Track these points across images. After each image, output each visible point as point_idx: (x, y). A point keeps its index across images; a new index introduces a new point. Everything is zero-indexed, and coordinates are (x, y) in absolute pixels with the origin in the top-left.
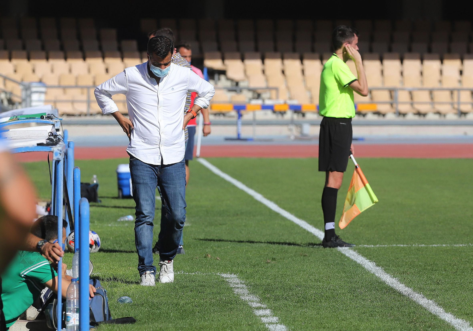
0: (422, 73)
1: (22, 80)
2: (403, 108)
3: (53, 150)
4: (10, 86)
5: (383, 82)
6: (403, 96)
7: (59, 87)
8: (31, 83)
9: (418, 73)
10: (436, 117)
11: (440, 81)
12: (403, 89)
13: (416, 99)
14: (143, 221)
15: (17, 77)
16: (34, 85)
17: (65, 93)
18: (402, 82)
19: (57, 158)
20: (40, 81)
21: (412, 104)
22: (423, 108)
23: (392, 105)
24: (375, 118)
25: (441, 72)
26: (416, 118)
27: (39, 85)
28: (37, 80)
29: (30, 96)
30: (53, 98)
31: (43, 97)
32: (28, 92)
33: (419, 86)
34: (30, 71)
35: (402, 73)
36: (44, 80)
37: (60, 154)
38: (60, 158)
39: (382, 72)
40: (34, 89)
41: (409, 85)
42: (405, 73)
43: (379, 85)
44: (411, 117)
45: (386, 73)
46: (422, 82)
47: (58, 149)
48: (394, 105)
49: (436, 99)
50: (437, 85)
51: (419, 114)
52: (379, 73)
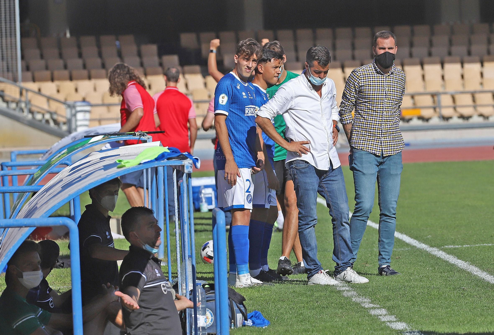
0: (462, 77)
1: (66, 100)
2: (446, 112)
3: (184, 164)
4: (54, 106)
5: (425, 87)
6: (446, 100)
7: (103, 105)
8: (75, 102)
9: (459, 77)
10: (480, 120)
11: (481, 84)
12: (445, 93)
13: (458, 103)
14: (311, 224)
15: (61, 97)
16: (79, 104)
17: (109, 111)
18: (444, 86)
19: (189, 171)
20: (84, 100)
21: (455, 108)
22: (466, 111)
23: (435, 109)
24: (420, 123)
25: (482, 75)
26: (461, 121)
27: (83, 104)
28: (81, 99)
29: (75, 115)
30: (98, 117)
31: (88, 116)
32: (73, 111)
33: (461, 89)
34: (73, 91)
35: (443, 77)
36: (88, 99)
37: (191, 167)
38: (191, 171)
39: (423, 77)
40: (79, 109)
41: (451, 89)
42: (446, 77)
43: (421, 90)
44: (456, 121)
45: (427, 78)
46: (463, 85)
47: (189, 163)
48: (438, 110)
49: (478, 102)
50: (478, 88)
51: (462, 117)
52: (420, 78)
